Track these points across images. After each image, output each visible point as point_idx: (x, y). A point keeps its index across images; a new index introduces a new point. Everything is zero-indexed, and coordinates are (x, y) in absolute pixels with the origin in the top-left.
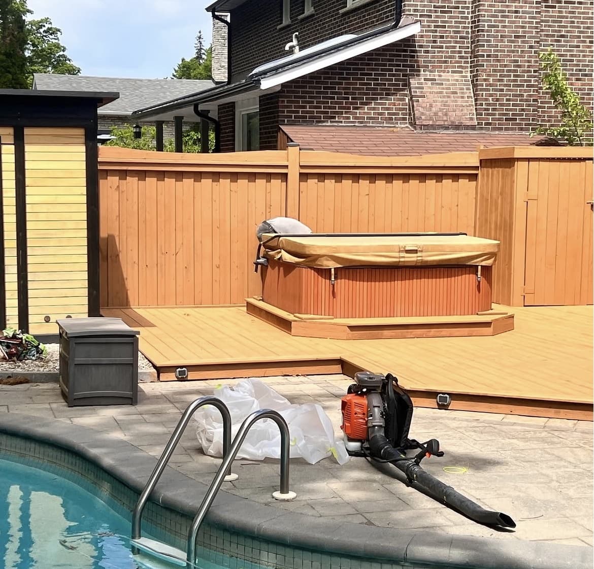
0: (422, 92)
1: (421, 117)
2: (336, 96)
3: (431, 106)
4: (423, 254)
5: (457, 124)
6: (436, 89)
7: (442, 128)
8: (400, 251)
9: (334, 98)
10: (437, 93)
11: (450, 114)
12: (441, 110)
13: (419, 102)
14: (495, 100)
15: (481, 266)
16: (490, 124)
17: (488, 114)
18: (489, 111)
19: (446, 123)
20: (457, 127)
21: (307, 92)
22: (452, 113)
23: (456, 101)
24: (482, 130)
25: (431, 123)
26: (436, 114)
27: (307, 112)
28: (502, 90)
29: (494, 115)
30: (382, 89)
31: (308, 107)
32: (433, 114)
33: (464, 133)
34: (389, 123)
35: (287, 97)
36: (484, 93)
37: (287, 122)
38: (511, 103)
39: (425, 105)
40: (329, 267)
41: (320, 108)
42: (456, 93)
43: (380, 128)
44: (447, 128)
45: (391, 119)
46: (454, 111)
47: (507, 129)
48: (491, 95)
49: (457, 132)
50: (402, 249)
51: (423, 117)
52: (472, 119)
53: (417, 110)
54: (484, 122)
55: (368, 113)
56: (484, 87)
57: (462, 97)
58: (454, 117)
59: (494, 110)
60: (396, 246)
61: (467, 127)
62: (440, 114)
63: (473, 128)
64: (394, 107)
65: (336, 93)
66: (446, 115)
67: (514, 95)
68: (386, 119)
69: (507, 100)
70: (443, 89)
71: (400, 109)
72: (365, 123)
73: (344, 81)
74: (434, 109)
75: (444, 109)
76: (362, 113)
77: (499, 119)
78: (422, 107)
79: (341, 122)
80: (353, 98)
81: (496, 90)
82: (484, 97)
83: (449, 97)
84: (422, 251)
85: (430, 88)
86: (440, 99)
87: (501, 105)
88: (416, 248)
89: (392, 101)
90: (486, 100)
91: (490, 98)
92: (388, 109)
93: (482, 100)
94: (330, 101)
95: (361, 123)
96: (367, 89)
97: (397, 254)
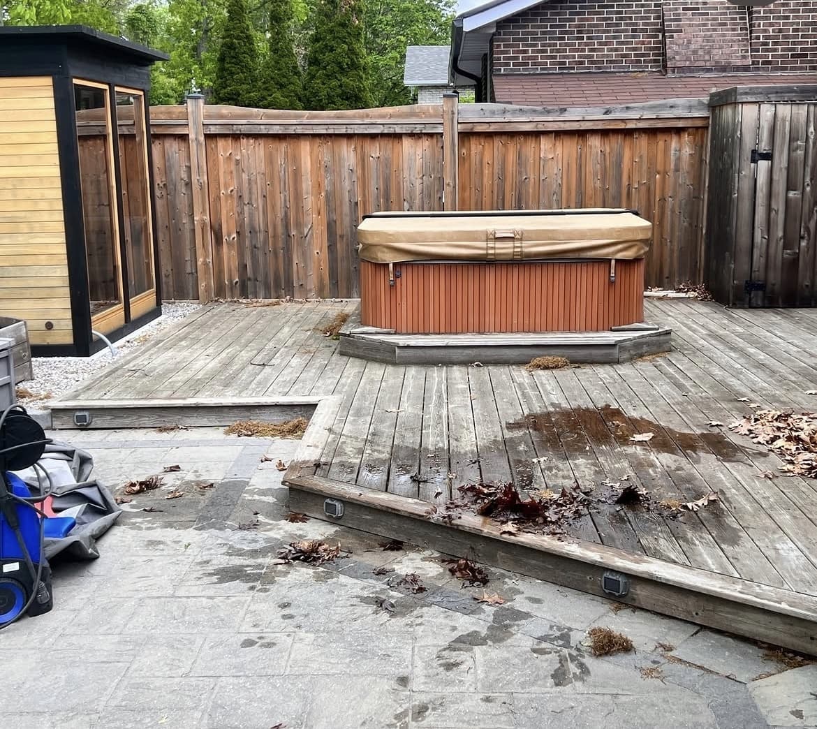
0: (678, 25)
1: (674, 58)
2: (566, 36)
3: (689, 42)
4: (525, 243)
5: (723, 64)
6: (699, 20)
7: (703, 70)
8: (487, 240)
9: (563, 39)
10: (699, 25)
11: (715, 51)
12: (702, 47)
13: (673, 38)
14: (777, 31)
15: (616, 259)
16: (769, 63)
17: (767, 50)
18: (769, 45)
19: (708, 64)
20: (724, 69)
21: (528, 33)
22: (717, 50)
23: (724, 35)
24: (759, 70)
25: (687, 64)
26: (695, 52)
27: (529, 58)
28: (787, 18)
29: (775, 50)
30: (627, 25)
31: (530, 51)
32: (690, 53)
33: (733, 76)
34: (636, 67)
35: (503, 40)
36: (762, 22)
37: (504, 71)
38: (800, 34)
39: (682, 42)
40: (385, 261)
41: (546, 51)
42: (725, 24)
43: (623, 74)
44: (709, 70)
45: (639, 61)
46: (721, 48)
47: (793, 69)
48: (771, 25)
49: (724, 74)
50: (492, 237)
51: (677, 57)
52: (744, 57)
53: (669, 48)
54: (760, 60)
55: (608, 56)
56: (762, 15)
57: (734, 30)
58: (719, 55)
59: (775, 43)
60: (482, 232)
61: (737, 68)
62: (700, 52)
63: (746, 68)
64: (643, 46)
65: (566, 32)
66: (709, 53)
67: (805, 24)
68: (632, 62)
69: (794, 30)
70: (708, 20)
71: (651, 49)
72: (604, 68)
73: (576, 17)
74: (693, 47)
75: (706, 45)
76: (600, 56)
77: (782, 56)
78: (676, 44)
79: (573, 68)
80: (589, 38)
81: (779, 18)
82: (762, 28)
83: (715, 30)
84: (521, 239)
85: (690, 19)
86: (702, 33)
87: (785, 37)
88: (512, 235)
89: (641, 39)
90: (765, 31)
91: (771, 29)
92: (635, 49)
93: (758, 31)
94: (558, 42)
95: (599, 68)
96: (607, 25)
97: (483, 244)
